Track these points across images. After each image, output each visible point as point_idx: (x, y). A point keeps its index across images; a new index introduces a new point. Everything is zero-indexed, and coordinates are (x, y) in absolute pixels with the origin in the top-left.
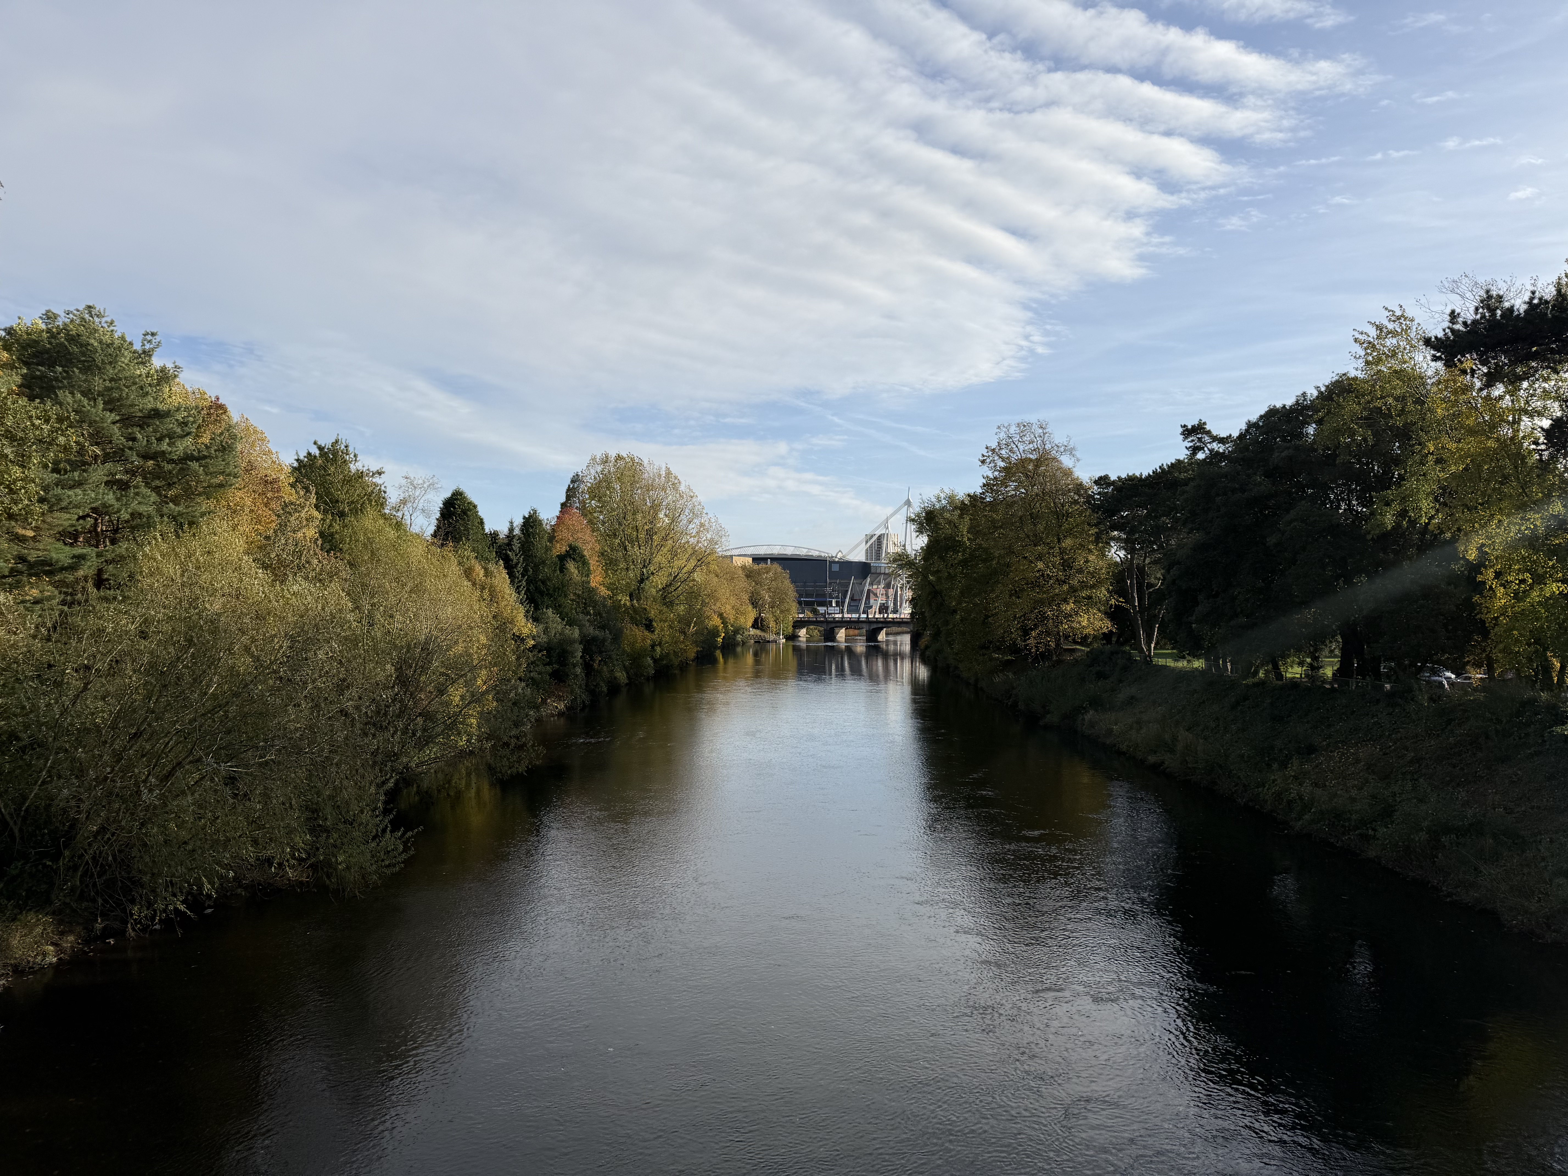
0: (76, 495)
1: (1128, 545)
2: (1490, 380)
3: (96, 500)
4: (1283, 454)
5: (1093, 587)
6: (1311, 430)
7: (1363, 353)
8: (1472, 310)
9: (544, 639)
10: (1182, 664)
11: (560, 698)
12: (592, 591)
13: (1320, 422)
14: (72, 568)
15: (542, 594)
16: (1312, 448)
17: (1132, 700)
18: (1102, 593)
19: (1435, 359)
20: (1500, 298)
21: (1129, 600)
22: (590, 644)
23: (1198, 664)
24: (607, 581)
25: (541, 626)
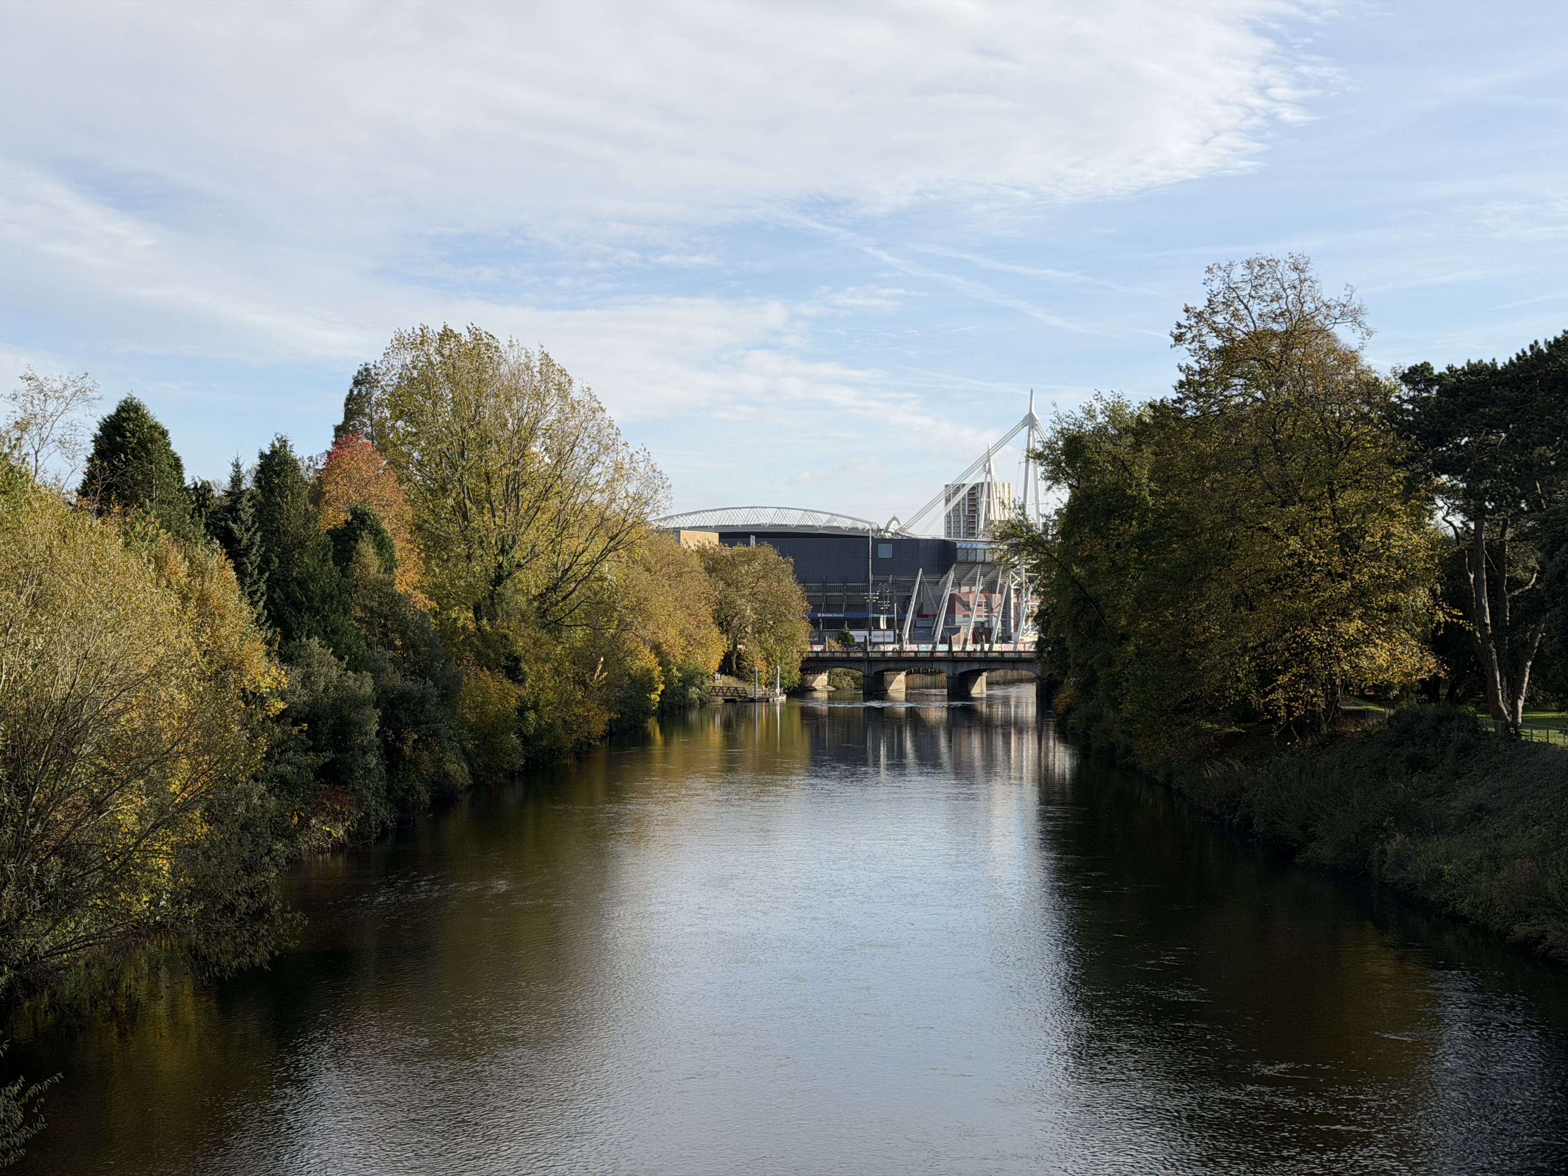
1: (1471, 503)
5: (1400, 586)
9: (303, 696)
11: (336, 817)
12: (397, 600)
15: (298, 606)
17: (1479, 813)
18: (1421, 597)
21: (1472, 613)
22: (394, 708)
24: (428, 581)
25: (297, 672)
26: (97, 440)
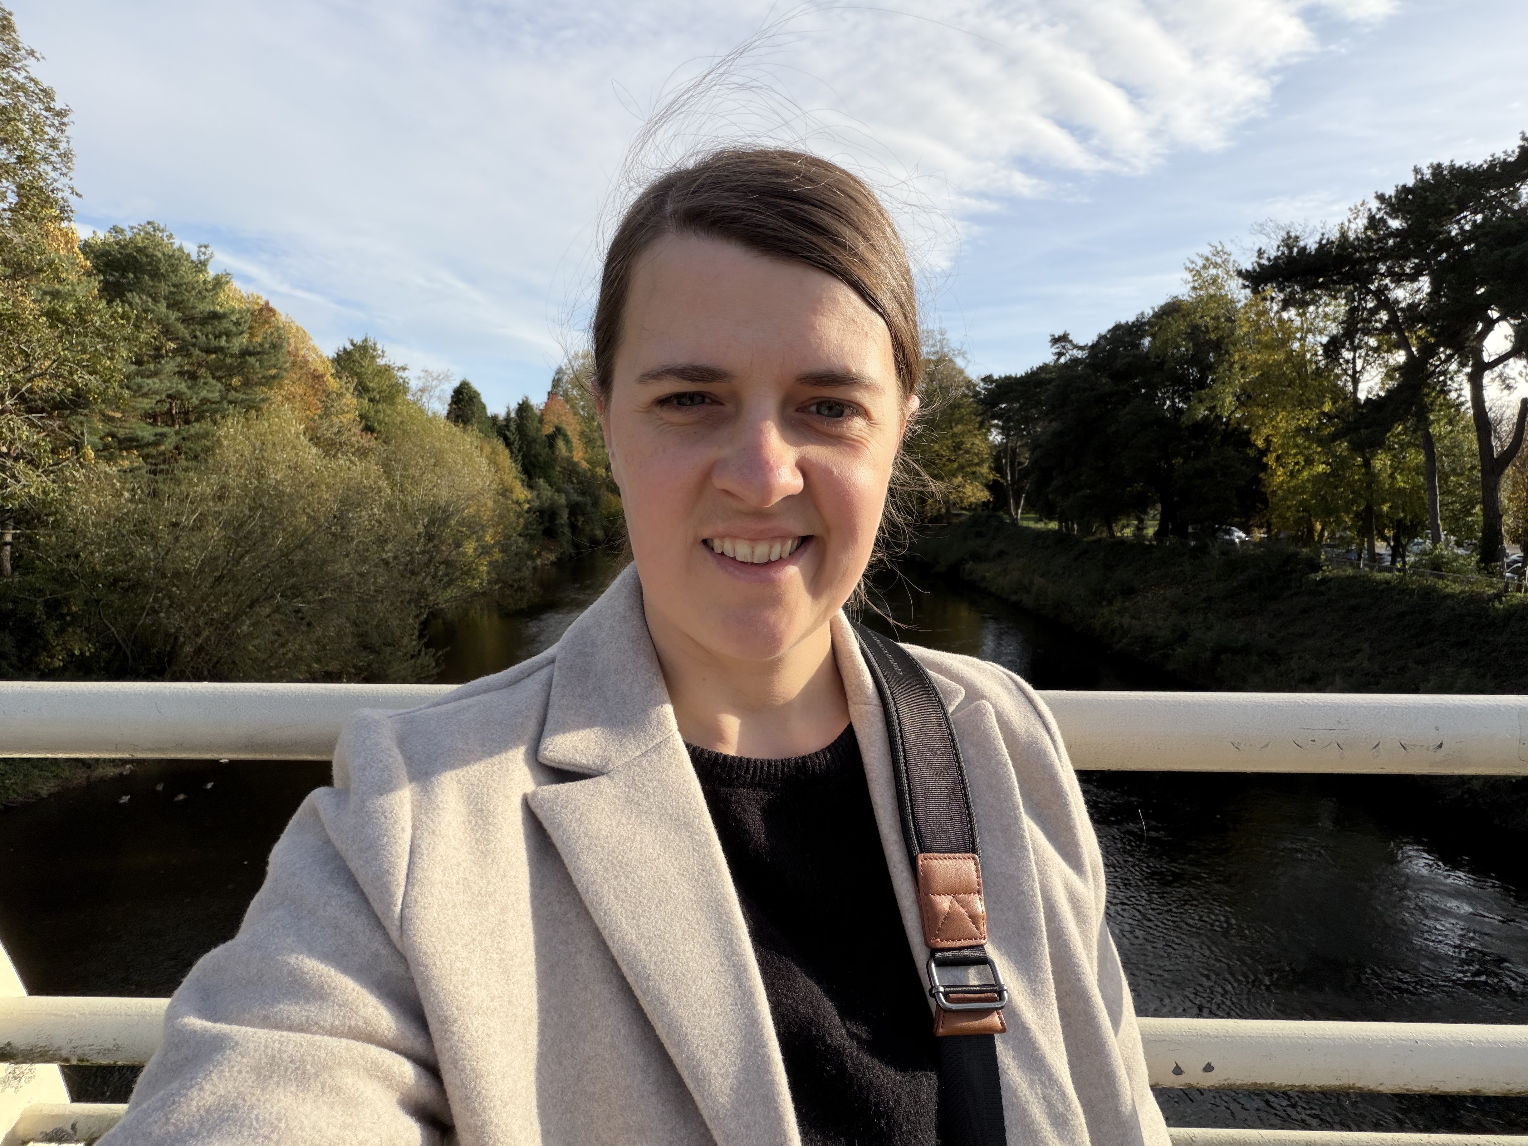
0: (152, 383)
1: (1005, 430)
2: (1286, 305)
3: (171, 388)
4: (1124, 361)
5: (977, 464)
6: (1146, 342)
7: (1190, 279)
8: (1275, 247)
9: (537, 504)
10: (1040, 526)
11: (551, 551)
12: (576, 464)
13: (1154, 336)
14: (156, 444)
15: (534, 466)
16: (1146, 356)
17: (1001, 554)
18: (985, 469)
19: (1245, 287)
20: (1297, 238)
21: (1004, 476)
22: (574, 509)
23: (1053, 525)
24: (587, 456)
25: (535, 493)
26: (452, 397)
